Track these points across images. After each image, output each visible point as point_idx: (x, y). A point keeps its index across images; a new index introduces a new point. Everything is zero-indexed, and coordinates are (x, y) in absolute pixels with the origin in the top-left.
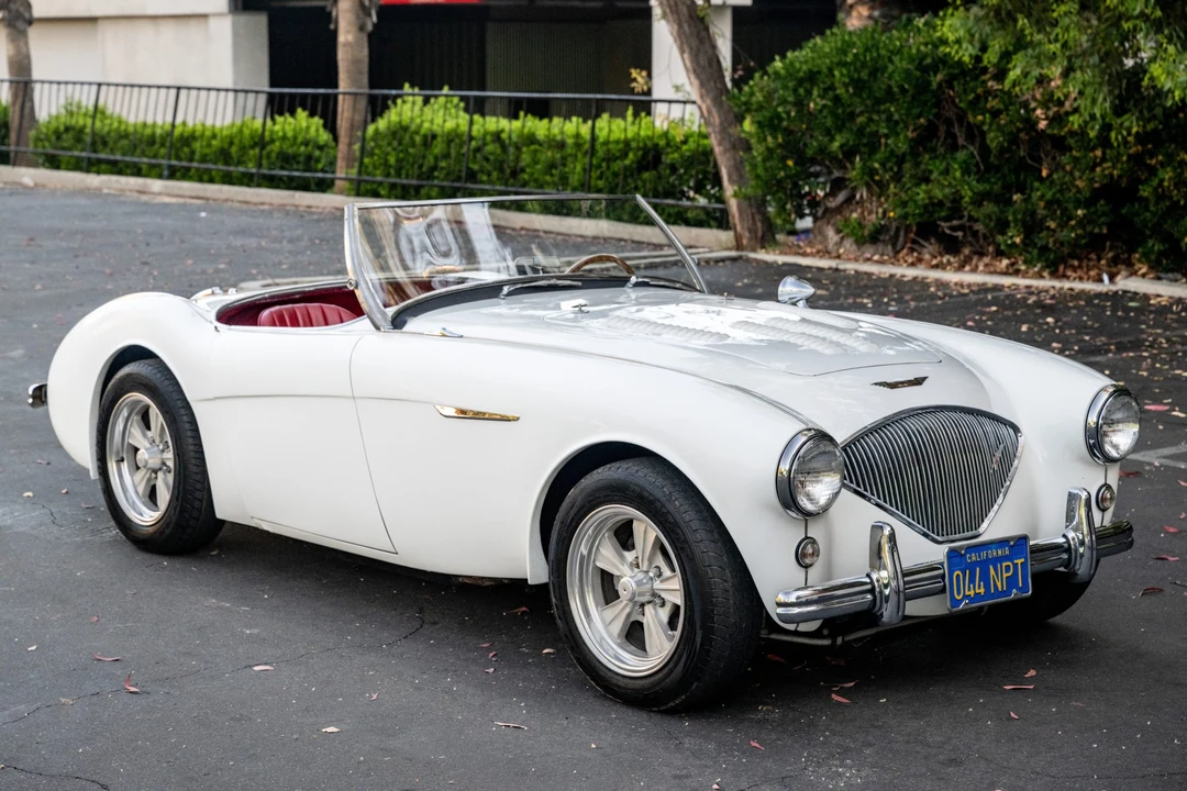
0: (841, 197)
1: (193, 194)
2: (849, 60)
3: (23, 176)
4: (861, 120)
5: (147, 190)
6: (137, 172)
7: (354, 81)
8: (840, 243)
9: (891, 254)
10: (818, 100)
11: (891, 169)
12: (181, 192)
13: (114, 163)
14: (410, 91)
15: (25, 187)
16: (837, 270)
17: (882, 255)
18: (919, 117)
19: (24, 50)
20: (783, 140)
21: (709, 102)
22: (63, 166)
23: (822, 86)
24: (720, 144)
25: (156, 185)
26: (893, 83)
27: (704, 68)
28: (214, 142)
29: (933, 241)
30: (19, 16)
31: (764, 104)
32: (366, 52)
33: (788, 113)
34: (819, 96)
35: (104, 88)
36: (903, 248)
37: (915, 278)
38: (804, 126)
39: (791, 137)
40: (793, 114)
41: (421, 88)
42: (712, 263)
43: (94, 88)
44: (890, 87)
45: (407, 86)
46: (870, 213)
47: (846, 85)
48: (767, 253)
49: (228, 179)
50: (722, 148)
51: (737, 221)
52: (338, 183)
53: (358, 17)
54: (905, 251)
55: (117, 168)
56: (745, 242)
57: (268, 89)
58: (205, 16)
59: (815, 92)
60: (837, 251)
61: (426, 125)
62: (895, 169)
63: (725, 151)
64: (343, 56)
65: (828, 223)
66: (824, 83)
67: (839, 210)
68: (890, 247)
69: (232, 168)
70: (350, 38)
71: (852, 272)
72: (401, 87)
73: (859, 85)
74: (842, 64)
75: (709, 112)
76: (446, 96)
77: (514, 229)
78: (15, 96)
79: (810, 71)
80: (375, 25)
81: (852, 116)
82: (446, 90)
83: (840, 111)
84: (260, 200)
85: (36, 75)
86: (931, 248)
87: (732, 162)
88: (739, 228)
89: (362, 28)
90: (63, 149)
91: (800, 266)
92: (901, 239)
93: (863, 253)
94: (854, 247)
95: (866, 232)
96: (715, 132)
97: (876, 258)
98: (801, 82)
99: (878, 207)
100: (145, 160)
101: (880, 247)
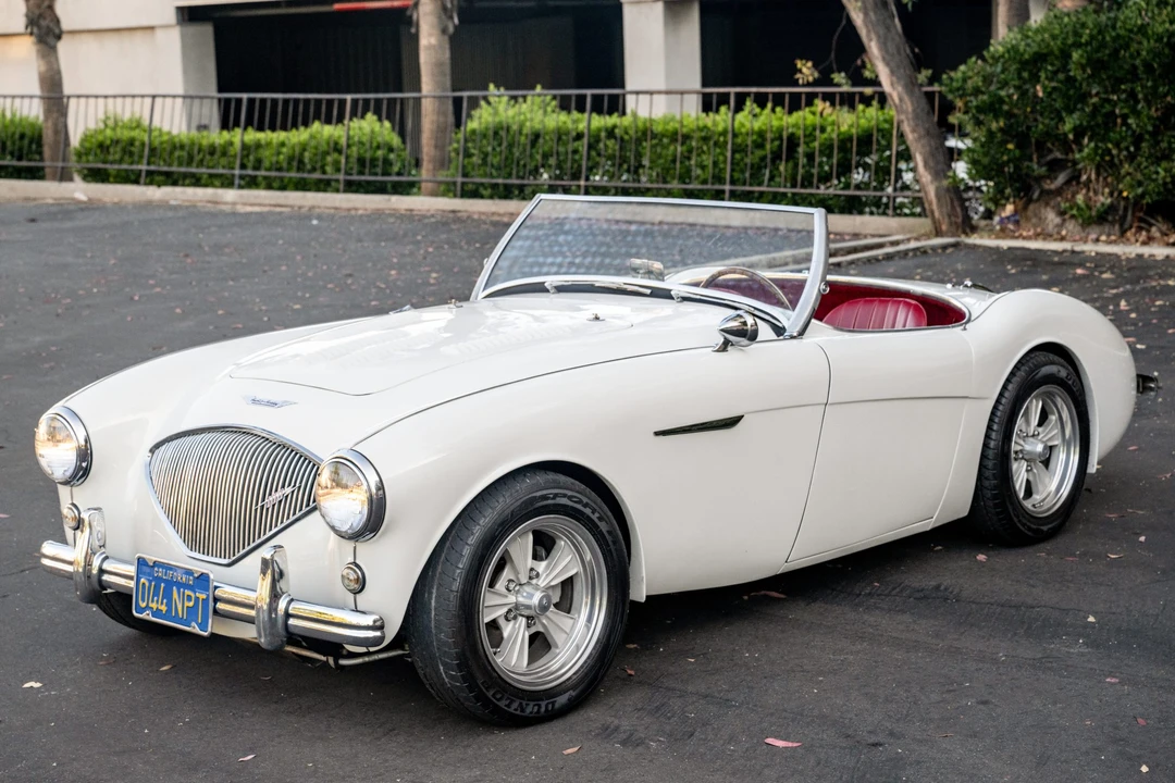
0: (1061, 178)
1: (273, 202)
2: (1083, 40)
3: (74, 191)
4: (1095, 100)
5: (218, 200)
6: (197, 181)
7: (439, 85)
8: (1061, 226)
9: (1118, 233)
10: (1046, 82)
11: (1127, 149)
12: (258, 201)
13: (168, 175)
14: (496, 92)
15: (80, 202)
16: (1073, 252)
17: (1109, 235)
18: (1166, 95)
19: (55, 66)
20: (1005, 124)
21: (900, 89)
22: (111, 179)
23: (1049, 68)
24: (913, 131)
25: (230, 195)
26: (1138, 62)
27: (893, 55)
28: (284, 150)
29: (1160, 219)
30: (49, 31)
31: (983, 89)
32: (447, 54)
33: (1010, 96)
34: (1047, 78)
35: (159, 101)
36: (1131, 227)
37: (1168, 257)
38: (1029, 110)
39: (1012, 121)
40: (1015, 97)
41: (507, 88)
42: (940, 251)
43: (148, 101)
44: (1134, 67)
45: (492, 86)
46: (1096, 193)
47: (1083, 68)
48: (982, 237)
49: (302, 186)
50: (916, 135)
51: (935, 207)
52: (423, 185)
53: (440, 18)
54: (1133, 230)
55: (172, 179)
56: (944, 227)
57: (215, 94)
58: (152, 28)
59: (1043, 75)
60: (1059, 233)
61: (528, 124)
62: (1132, 149)
63: (920, 138)
64: (425, 59)
65: (1047, 204)
66: (1052, 65)
67: (1059, 192)
68: (1117, 227)
69: (305, 175)
70: (433, 41)
71: (1093, 254)
72: (486, 88)
73: (1097, 66)
74: (1077, 45)
75: (901, 100)
76: (539, 95)
77: (653, 224)
78: (48, 112)
79: (1035, 53)
80: (456, 27)
81: (1084, 97)
82: (539, 89)
83: (1072, 92)
84: (350, 205)
85: (67, 90)
86: (1160, 225)
87: (928, 148)
88: (937, 214)
89: (444, 31)
90: (112, 163)
91: (1028, 249)
92: (1129, 217)
93: (1088, 234)
94: (1078, 228)
95: (1094, 213)
96: (908, 119)
97: (1103, 238)
98: (1024, 64)
99: (1104, 188)
100: (204, 170)
101: (1107, 228)
